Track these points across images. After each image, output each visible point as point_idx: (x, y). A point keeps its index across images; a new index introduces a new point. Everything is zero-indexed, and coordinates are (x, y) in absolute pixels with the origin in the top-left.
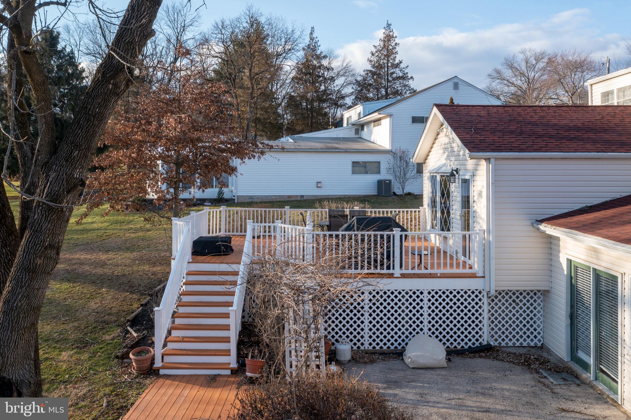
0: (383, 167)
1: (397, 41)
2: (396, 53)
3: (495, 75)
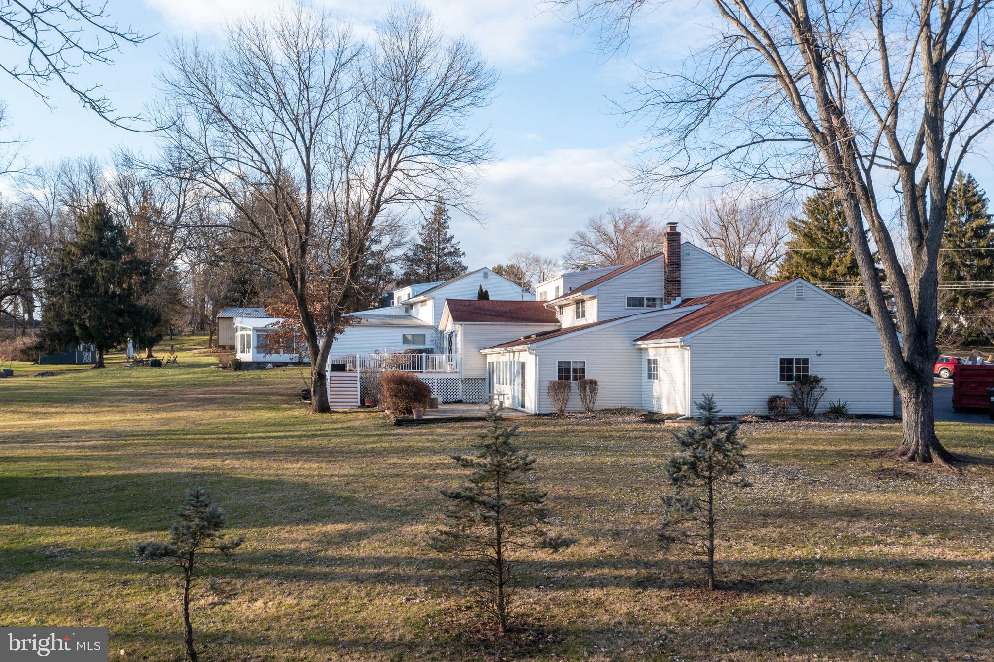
0: (427, 339)
1: (448, 214)
2: (448, 227)
3: (579, 239)
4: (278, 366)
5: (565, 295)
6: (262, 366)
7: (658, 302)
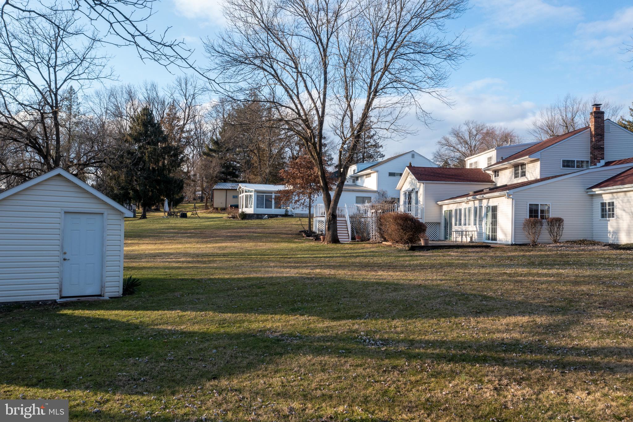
0: (373, 199)
1: (372, 119)
2: (371, 128)
3: (444, 142)
4: (271, 217)
5: (498, 163)
6: (260, 216)
7: (585, 164)
